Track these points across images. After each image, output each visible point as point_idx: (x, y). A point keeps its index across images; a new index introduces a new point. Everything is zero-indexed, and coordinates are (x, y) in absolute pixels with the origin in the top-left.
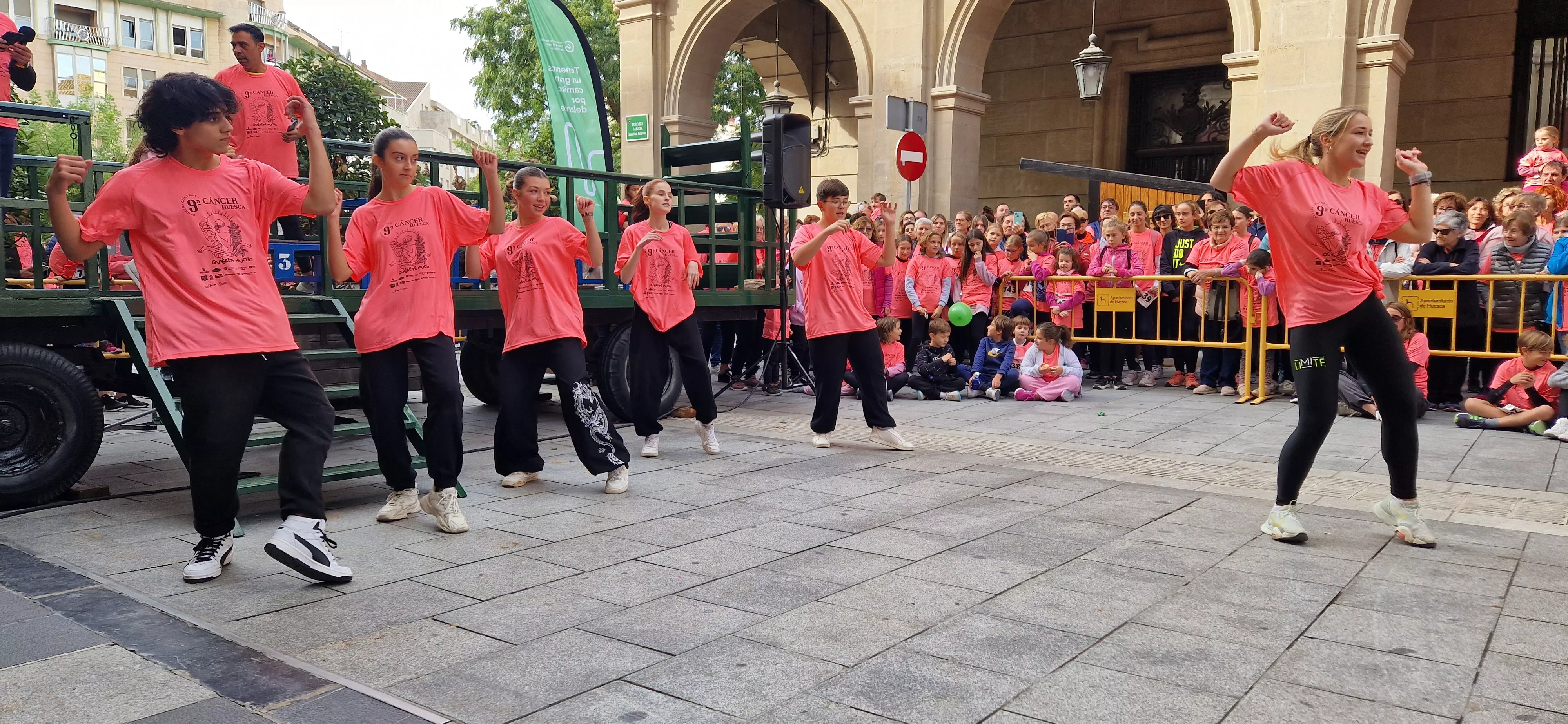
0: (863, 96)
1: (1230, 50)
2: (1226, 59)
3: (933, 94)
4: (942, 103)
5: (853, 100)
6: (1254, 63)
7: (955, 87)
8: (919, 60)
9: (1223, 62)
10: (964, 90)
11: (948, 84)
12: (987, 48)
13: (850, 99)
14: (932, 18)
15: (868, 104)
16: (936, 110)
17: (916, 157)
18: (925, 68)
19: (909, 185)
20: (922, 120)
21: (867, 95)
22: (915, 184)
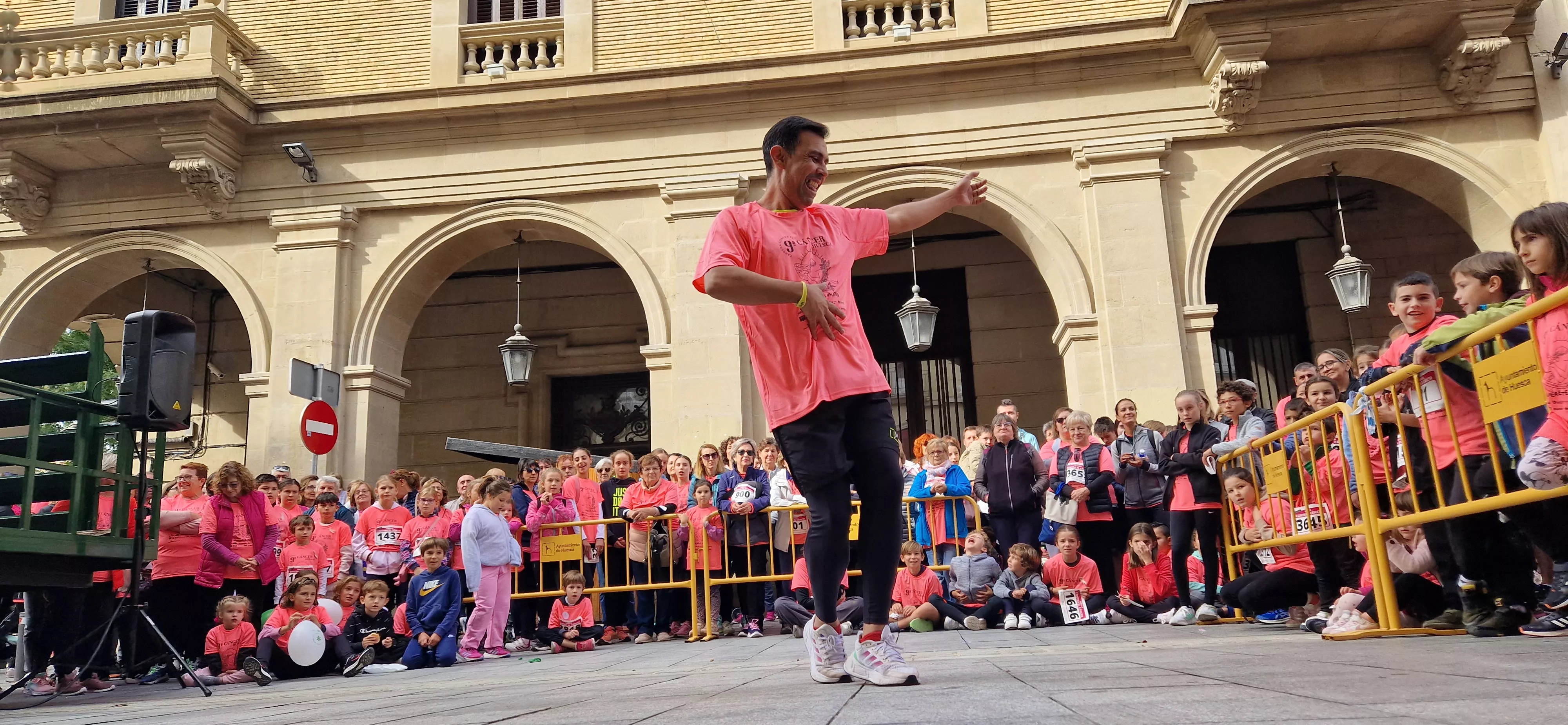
0: (258, 370)
1: (646, 342)
2: (643, 350)
3: (345, 373)
4: (356, 383)
5: (243, 377)
6: (667, 355)
7: (372, 367)
8: (329, 336)
9: (641, 352)
10: (381, 371)
11: (364, 363)
12: (408, 332)
13: (241, 376)
14: (345, 296)
15: (265, 382)
16: (348, 390)
17: (327, 429)
18: (336, 345)
19: (315, 460)
20: (333, 391)
21: (263, 372)
22: (323, 458)
